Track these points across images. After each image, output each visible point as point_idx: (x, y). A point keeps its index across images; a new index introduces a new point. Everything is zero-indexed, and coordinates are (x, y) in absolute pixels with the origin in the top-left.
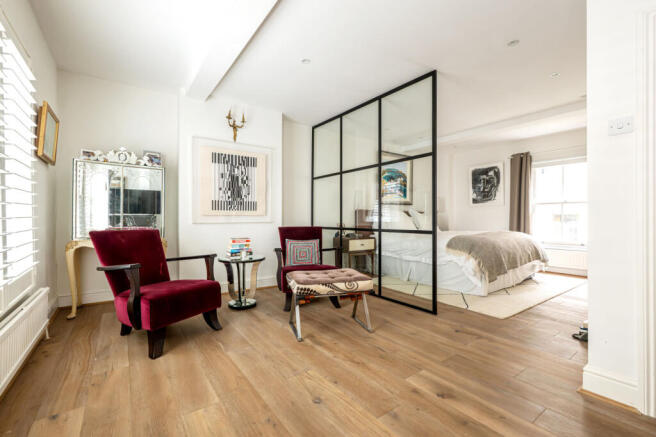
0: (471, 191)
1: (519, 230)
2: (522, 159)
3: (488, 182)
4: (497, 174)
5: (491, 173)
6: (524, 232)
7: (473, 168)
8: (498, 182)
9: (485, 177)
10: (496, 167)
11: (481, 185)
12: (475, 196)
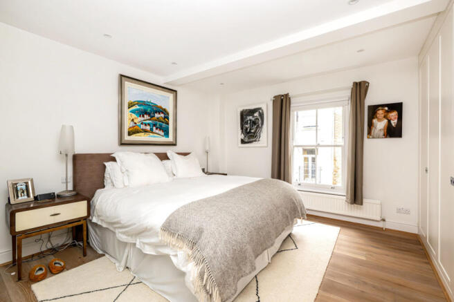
0: (240, 131)
1: (279, 178)
2: (282, 100)
3: (254, 123)
4: (261, 115)
5: (256, 114)
6: (284, 180)
7: (241, 109)
8: (262, 124)
9: (251, 117)
10: (260, 109)
11: (248, 126)
12: (242, 136)
